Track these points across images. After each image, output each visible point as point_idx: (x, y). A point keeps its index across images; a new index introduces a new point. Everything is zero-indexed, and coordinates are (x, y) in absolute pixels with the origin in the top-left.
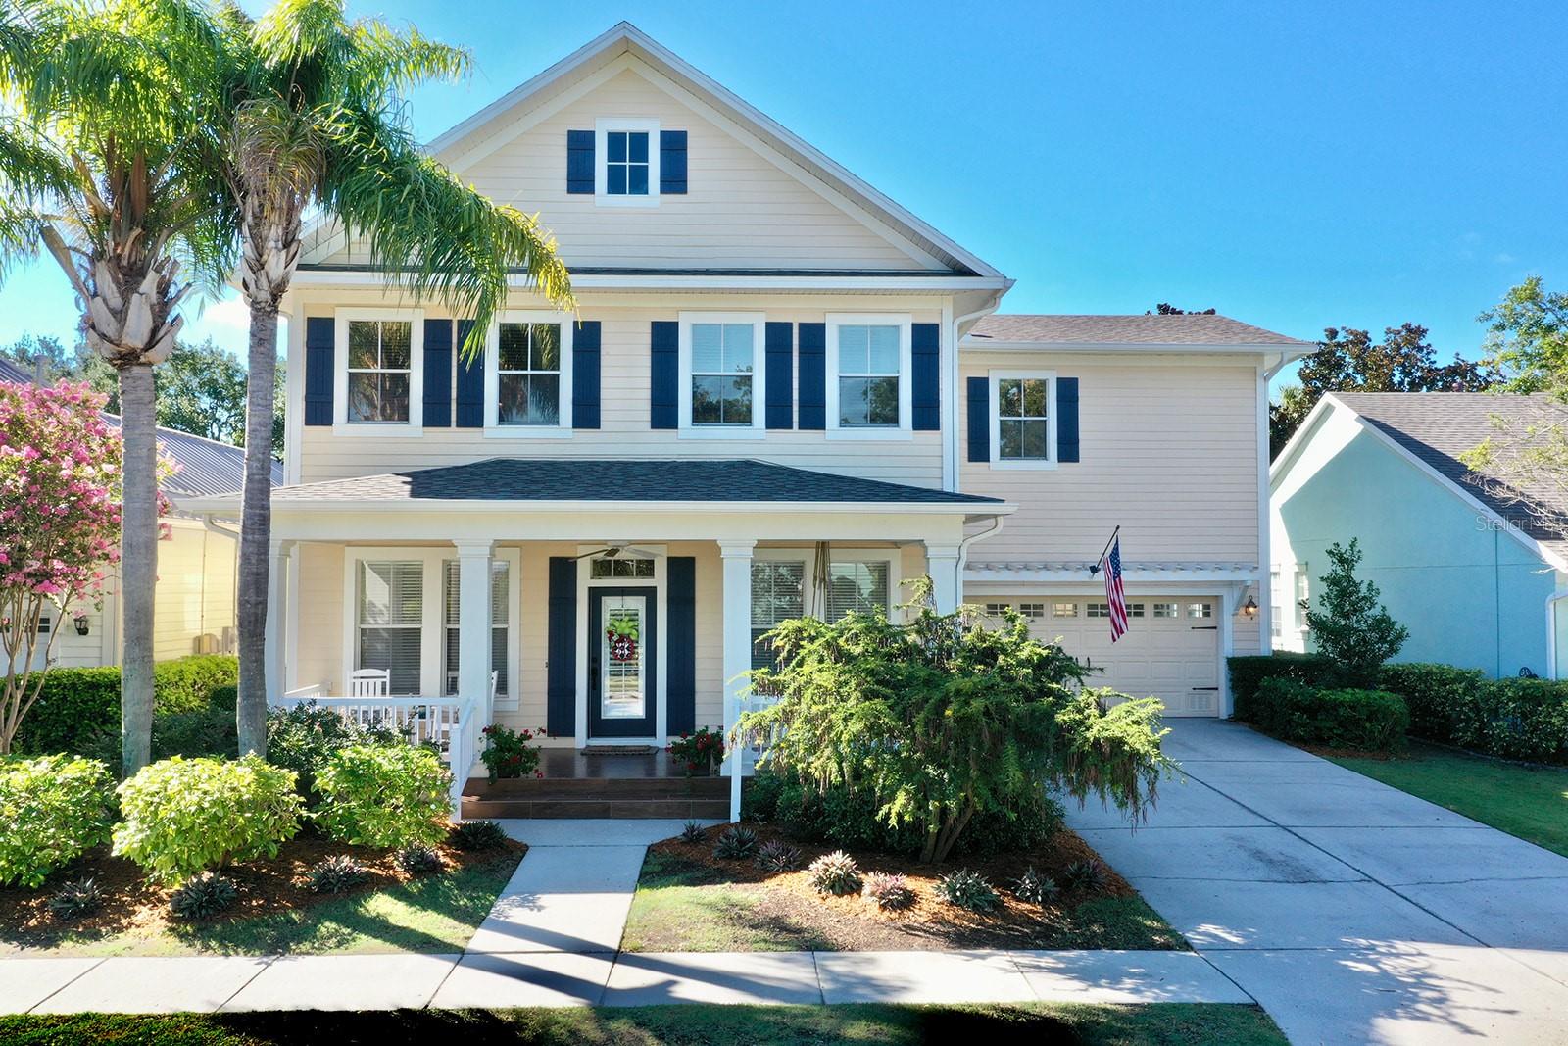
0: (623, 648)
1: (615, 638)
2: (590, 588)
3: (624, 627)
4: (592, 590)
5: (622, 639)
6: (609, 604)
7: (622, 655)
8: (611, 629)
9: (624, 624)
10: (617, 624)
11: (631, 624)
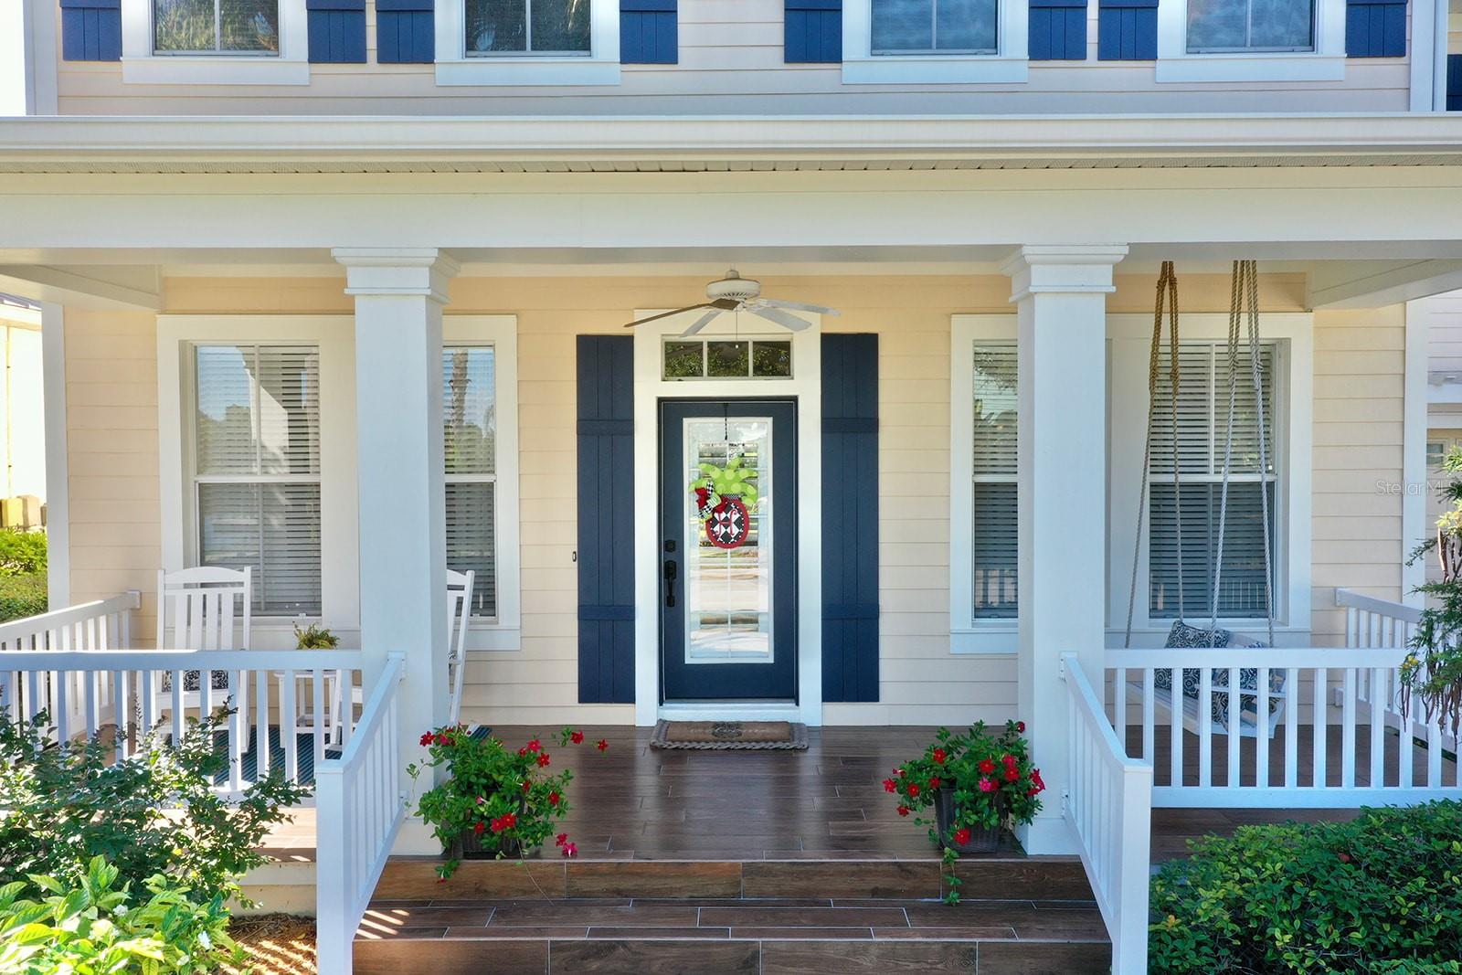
0: (727, 522)
1: (714, 502)
2: (660, 400)
3: (726, 482)
4: (663, 403)
5: (726, 503)
6: (698, 433)
7: (727, 536)
8: (704, 484)
9: (729, 474)
10: (715, 474)
11: (744, 473)
